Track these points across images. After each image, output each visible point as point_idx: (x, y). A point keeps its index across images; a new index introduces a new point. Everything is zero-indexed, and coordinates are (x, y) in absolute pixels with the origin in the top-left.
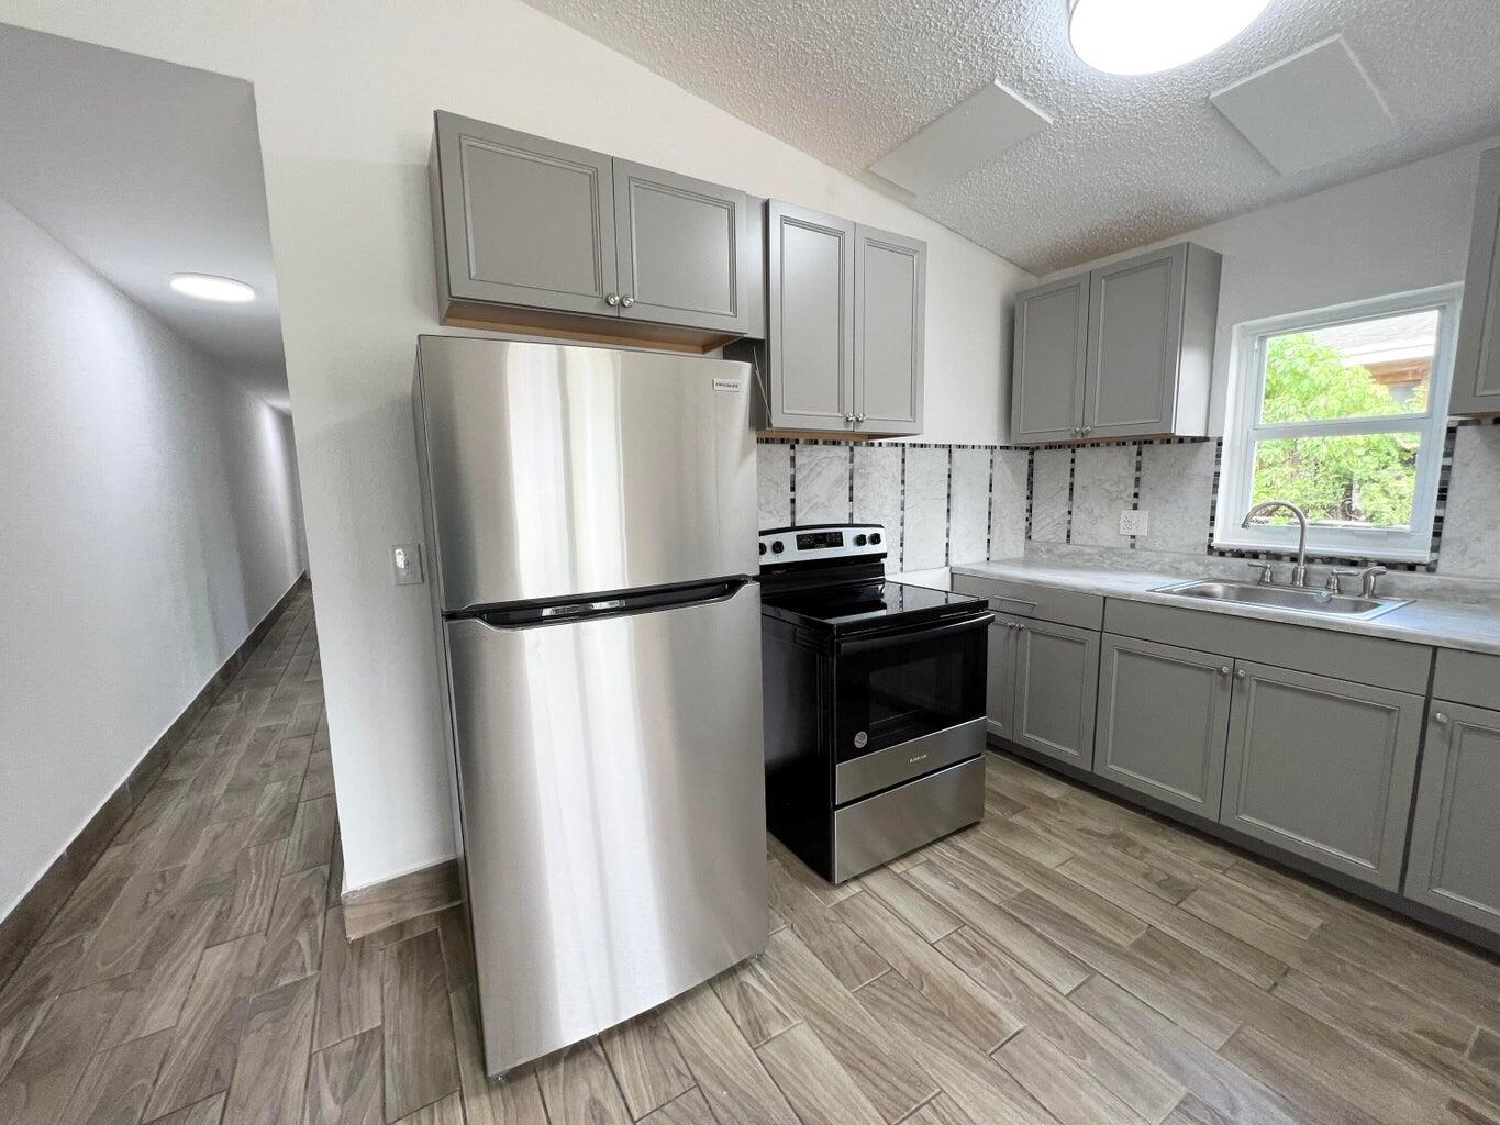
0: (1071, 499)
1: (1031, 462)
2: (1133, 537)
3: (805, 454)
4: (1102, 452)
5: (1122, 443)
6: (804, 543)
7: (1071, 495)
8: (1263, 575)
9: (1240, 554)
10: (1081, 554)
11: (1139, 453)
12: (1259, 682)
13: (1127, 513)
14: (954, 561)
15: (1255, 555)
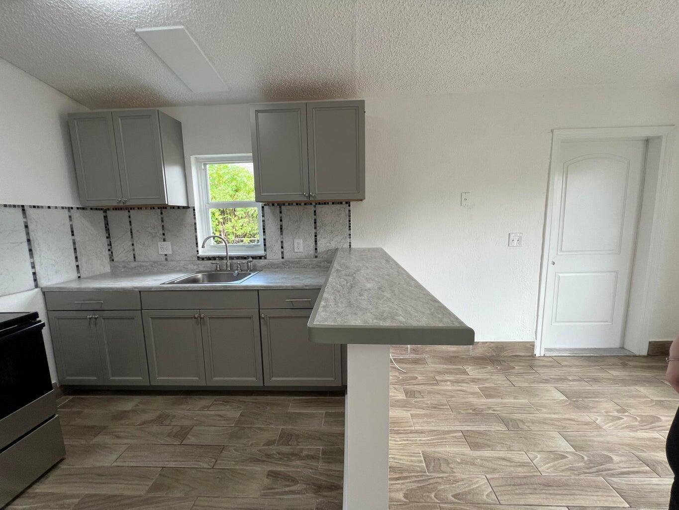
0: (132, 237)
1: (105, 217)
2: (166, 255)
4: (143, 212)
5: (153, 208)
7: (132, 235)
8: (217, 267)
9: (209, 259)
10: (141, 266)
11: (161, 213)
12: (210, 318)
13: (161, 243)
14: (43, 284)
15: (214, 258)
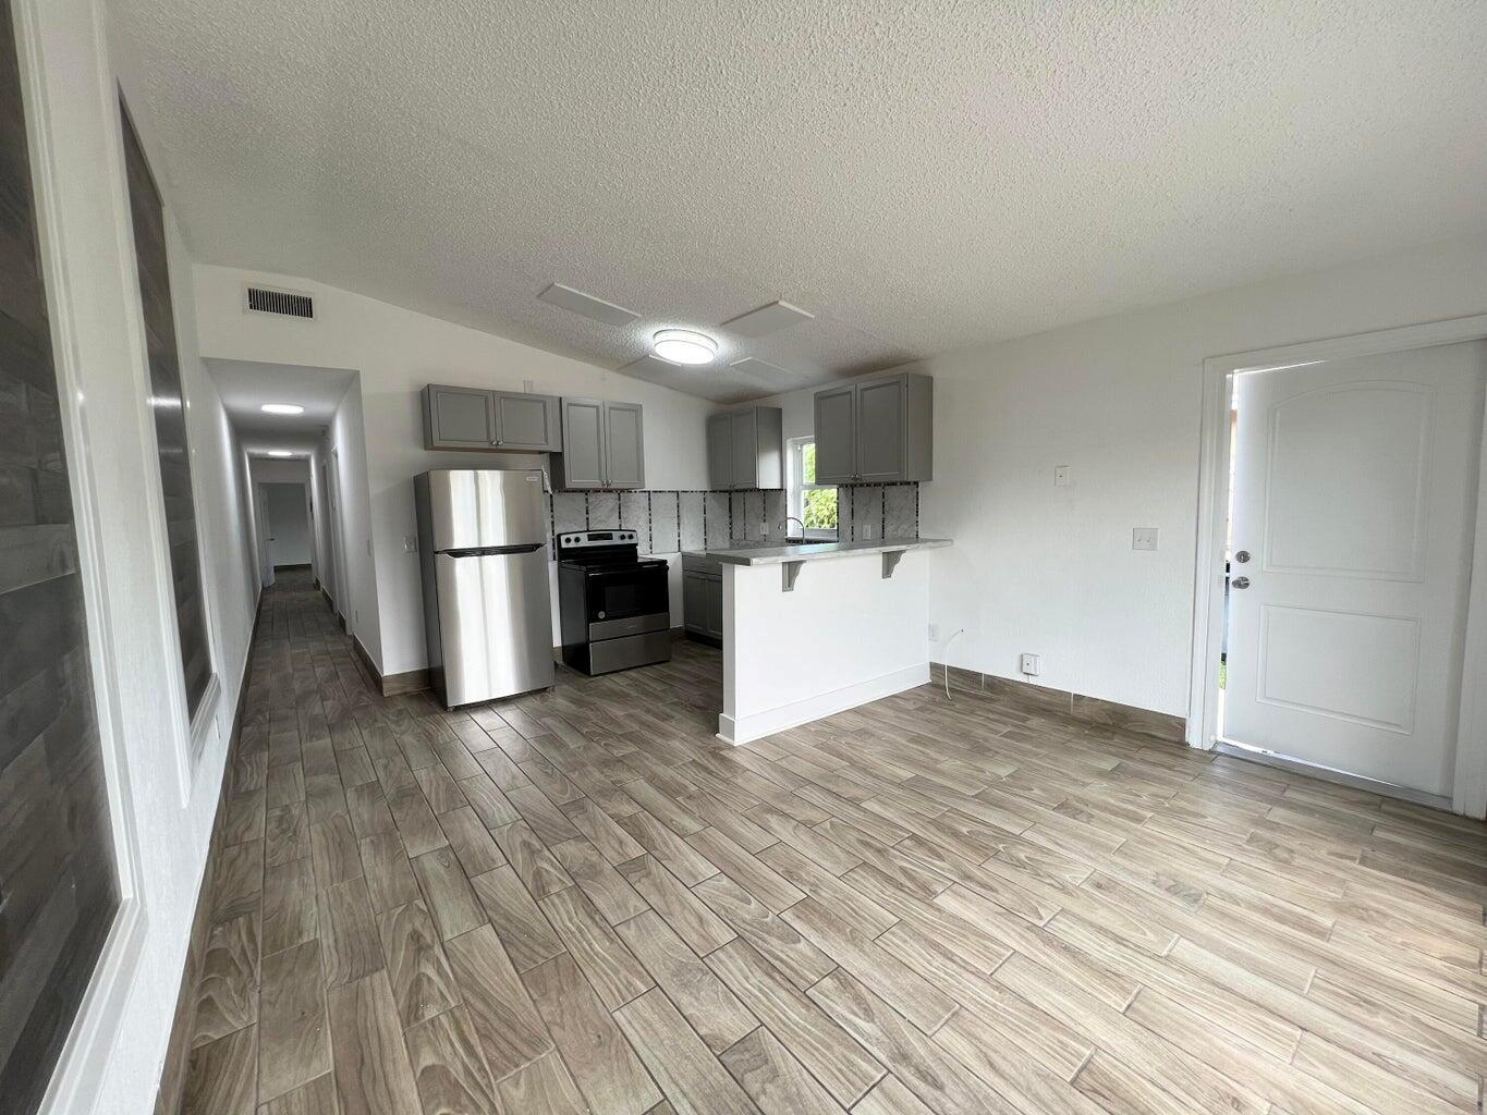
1: (729, 499)
2: (765, 535)
3: (592, 498)
4: (753, 494)
6: (591, 538)
7: (745, 515)
11: (764, 495)
13: (762, 524)
14: (684, 549)
